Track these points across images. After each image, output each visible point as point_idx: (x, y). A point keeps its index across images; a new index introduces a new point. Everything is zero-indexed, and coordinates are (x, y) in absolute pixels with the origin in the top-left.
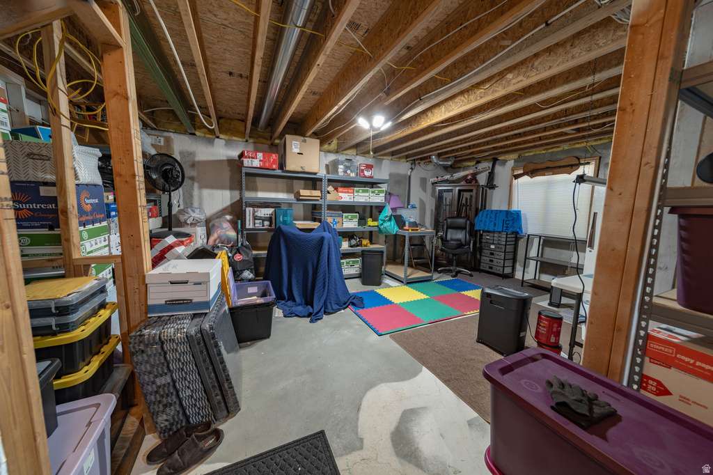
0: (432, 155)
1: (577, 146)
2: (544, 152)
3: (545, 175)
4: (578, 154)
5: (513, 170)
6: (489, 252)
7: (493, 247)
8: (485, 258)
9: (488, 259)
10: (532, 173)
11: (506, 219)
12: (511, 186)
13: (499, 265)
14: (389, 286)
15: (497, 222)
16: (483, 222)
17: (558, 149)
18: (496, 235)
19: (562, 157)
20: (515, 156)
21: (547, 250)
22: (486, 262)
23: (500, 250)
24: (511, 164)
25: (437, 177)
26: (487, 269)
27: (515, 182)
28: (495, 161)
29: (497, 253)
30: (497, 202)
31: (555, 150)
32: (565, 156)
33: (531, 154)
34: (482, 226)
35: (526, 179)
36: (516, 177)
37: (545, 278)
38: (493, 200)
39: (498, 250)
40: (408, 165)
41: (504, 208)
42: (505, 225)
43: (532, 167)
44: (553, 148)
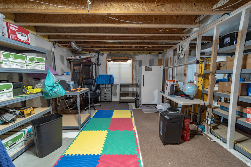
0: (72, 41)
1: (127, 53)
2: (117, 53)
3: (118, 62)
4: (128, 56)
5: (107, 58)
6: (104, 93)
7: (105, 90)
8: (102, 96)
9: (104, 96)
10: (114, 60)
11: (110, 78)
12: (106, 65)
13: (109, 97)
14: (73, 140)
15: (107, 80)
16: (101, 80)
17: (122, 53)
18: (106, 85)
19: (123, 56)
20: (108, 52)
21: (122, 88)
22: (103, 98)
23: (109, 91)
24: (105, 56)
25: (71, 56)
26: (104, 101)
27: (108, 63)
28: (98, 53)
29: (108, 93)
30: (101, 71)
31: (121, 53)
32: (124, 56)
33: (113, 53)
34: (101, 82)
35: (112, 62)
36: (109, 61)
37: (123, 98)
38: (100, 71)
39: (108, 91)
40: (51, 44)
41: (105, 74)
42: (110, 81)
43: (114, 58)
44: (120, 52)
